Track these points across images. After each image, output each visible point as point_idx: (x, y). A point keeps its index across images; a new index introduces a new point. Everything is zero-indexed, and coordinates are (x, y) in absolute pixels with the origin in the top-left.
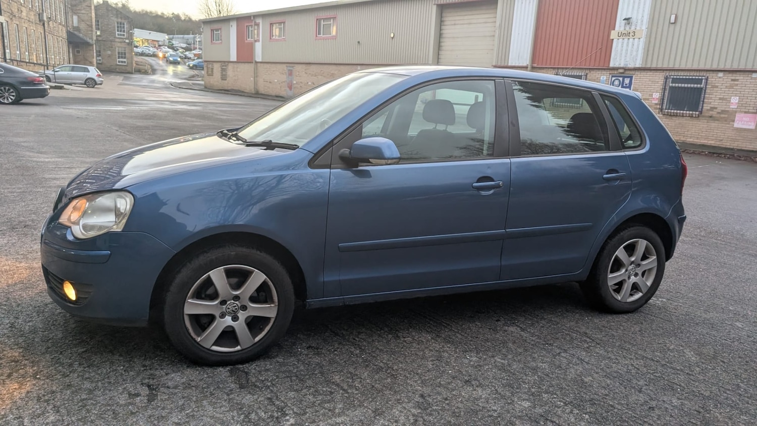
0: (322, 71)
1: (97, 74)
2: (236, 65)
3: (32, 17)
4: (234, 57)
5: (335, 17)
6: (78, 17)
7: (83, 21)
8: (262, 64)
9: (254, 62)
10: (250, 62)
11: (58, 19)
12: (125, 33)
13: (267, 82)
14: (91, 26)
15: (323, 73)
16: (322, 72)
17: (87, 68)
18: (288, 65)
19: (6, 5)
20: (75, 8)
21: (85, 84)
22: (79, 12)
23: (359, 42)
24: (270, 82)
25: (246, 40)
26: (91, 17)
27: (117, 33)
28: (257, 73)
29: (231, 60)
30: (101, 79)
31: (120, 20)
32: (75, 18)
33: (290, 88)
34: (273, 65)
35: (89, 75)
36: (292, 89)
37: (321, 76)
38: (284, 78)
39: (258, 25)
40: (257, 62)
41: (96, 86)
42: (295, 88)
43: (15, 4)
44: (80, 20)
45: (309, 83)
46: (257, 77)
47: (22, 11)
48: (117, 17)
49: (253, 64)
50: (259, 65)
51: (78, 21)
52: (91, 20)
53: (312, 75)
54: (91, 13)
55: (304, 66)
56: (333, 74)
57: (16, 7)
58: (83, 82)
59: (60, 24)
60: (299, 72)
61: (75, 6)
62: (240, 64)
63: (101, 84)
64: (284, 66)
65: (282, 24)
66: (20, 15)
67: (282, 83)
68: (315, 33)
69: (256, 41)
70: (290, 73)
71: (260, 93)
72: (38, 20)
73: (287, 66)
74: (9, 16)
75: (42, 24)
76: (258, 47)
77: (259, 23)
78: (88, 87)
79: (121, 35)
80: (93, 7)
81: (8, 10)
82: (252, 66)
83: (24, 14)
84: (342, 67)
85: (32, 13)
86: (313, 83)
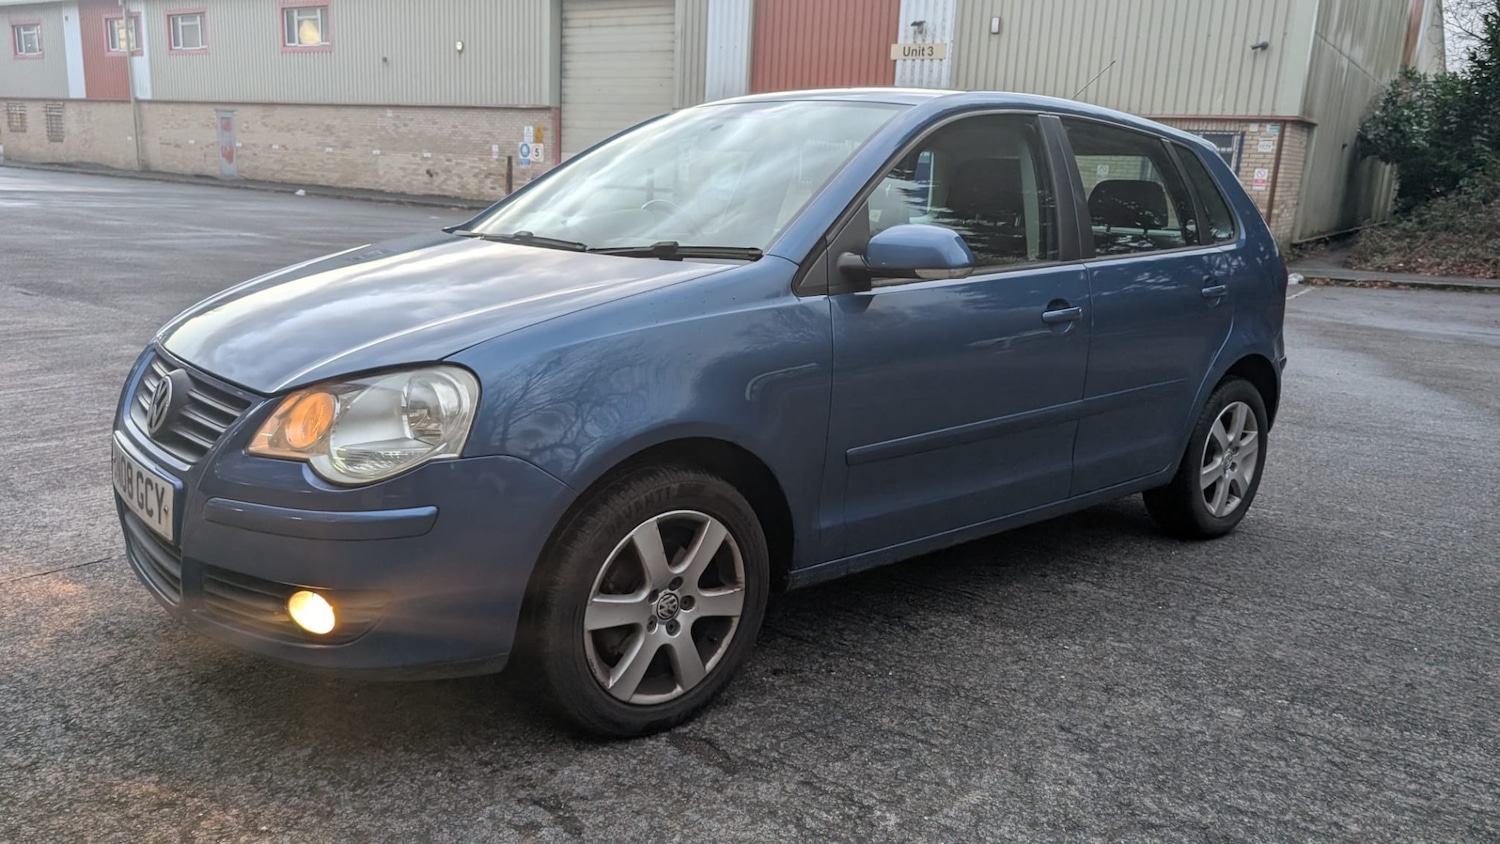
0: (301, 119)
2: (84, 107)
4: (77, 88)
5: (326, 6)
8: (154, 106)
9: (132, 100)
10: (123, 102)
13: (169, 144)
15: (306, 125)
16: (304, 122)
18: (219, 107)
23: (385, 60)
24: (177, 146)
25: (109, 50)
28: (141, 125)
29: (73, 95)
33: (229, 156)
34: (181, 108)
36: (235, 160)
37: (303, 130)
38: (212, 135)
39: (136, 18)
40: (139, 102)
42: (239, 157)
45: (275, 147)
46: (142, 134)
49: (132, 105)
50: (145, 107)
53: (280, 130)
55: (258, 110)
56: (328, 126)
60: (247, 122)
62: (96, 105)
64: (210, 110)
65: (198, 18)
67: (207, 146)
68: (280, 31)
69: (133, 54)
70: (227, 126)
71: (153, 169)
73: (217, 111)
76: (141, 68)
77: (139, 13)
82: (124, 113)
84: (350, 112)
86: (284, 146)
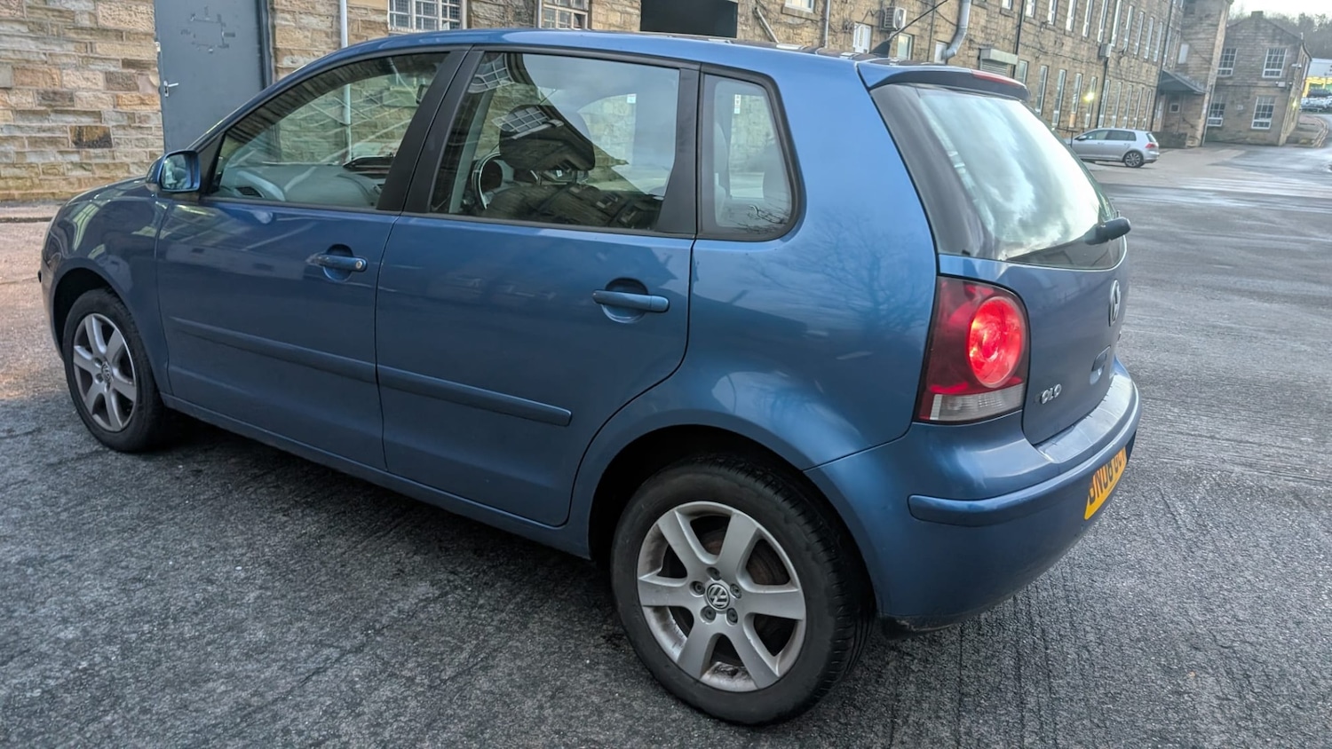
1: (1148, 142)
3: (1085, 53)
6: (1190, 45)
7: (1196, 52)
11: (1143, 53)
12: (1281, 70)
14: (1209, 61)
17: (1133, 134)
19: (1031, 37)
20: (1187, 31)
21: (1123, 161)
22: (1193, 37)
26: (1214, 44)
27: (1265, 70)
30: (1153, 153)
31: (1276, 45)
32: (1185, 48)
35: (1134, 145)
41: (1146, 165)
43: (1052, 33)
44: (1192, 52)
47: (1063, 44)
48: (1273, 41)
51: (1189, 52)
52: (1213, 49)
54: (1215, 37)
57: (1052, 39)
58: (1121, 158)
59: (1147, 61)
61: (1189, 27)
63: (1152, 161)
66: (1057, 51)
72: (1096, 56)
74: (1033, 54)
75: (1102, 62)
78: (1127, 166)
79: (1272, 73)
80: (1222, 26)
81: (1034, 45)
83: (1067, 48)
85: (1085, 46)
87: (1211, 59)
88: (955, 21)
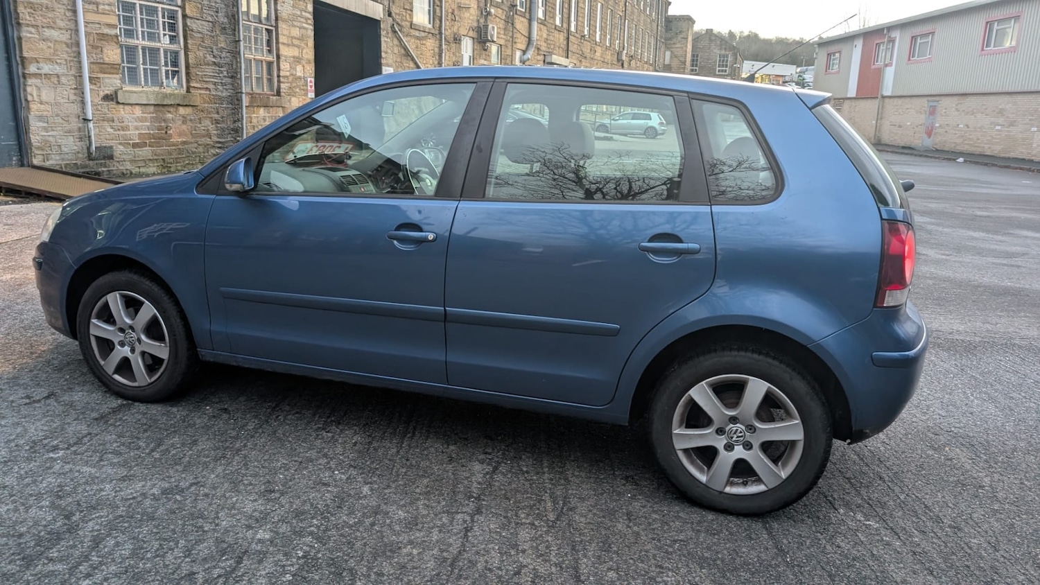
0: (984, 105)
1: (659, 121)
2: (853, 103)
3: (609, 57)
4: (852, 93)
5: (1019, 16)
6: (672, 52)
7: (676, 57)
8: (892, 100)
9: (879, 96)
10: (874, 98)
11: (644, 57)
12: (727, 69)
13: (895, 125)
14: (684, 63)
15: (986, 109)
16: (984, 107)
17: (650, 115)
18: (930, 99)
19: (576, 46)
20: (669, 42)
21: (644, 134)
22: (673, 46)
24: (900, 126)
25: (874, 64)
26: (686, 51)
27: (718, 69)
28: (882, 113)
29: (849, 95)
30: (663, 128)
31: (723, 52)
32: (668, 54)
33: (929, 134)
34: (908, 100)
35: (650, 123)
36: (932, 136)
37: (983, 113)
38: (922, 118)
39: (892, 41)
40: (883, 97)
41: (658, 137)
42: (936, 134)
43: (589, 43)
44: (673, 56)
45: (961, 126)
46: (881, 119)
47: (595, 51)
48: (721, 49)
49: (878, 100)
50: (887, 100)
51: (671, 57)
52: (686, 55)
53: (967, 114)
54: (686, 46)
55: (956, 98)
56: (1002, 109)
57: (589, 48)
58: (643, 132)
59: (646, 63)
60: (946, 109)
61: (670, 39)
62: (861, 100)
63: (662, 134)
64: (925, 100)
65: (931, 36)
66: (592, 56)
67: (917, 127)
68: (981, 42)
69: (886, 65)
70: (933, 112)
71: (883, 143)
72: (616, 59)
73: (928, 101)
74: (578, 58)
75: (620, 64)
76: (889, 74)
77: (896, 37)
78: (647, 138)
79: (722, 71)
80: (690, 39)
81: (578, 52)
82: (875, 103)
83: (598, 54)
84: (1020, 98)
85: (609, 53)
86: (967, 125)
87: (685, 61)
88: (527, 35)
